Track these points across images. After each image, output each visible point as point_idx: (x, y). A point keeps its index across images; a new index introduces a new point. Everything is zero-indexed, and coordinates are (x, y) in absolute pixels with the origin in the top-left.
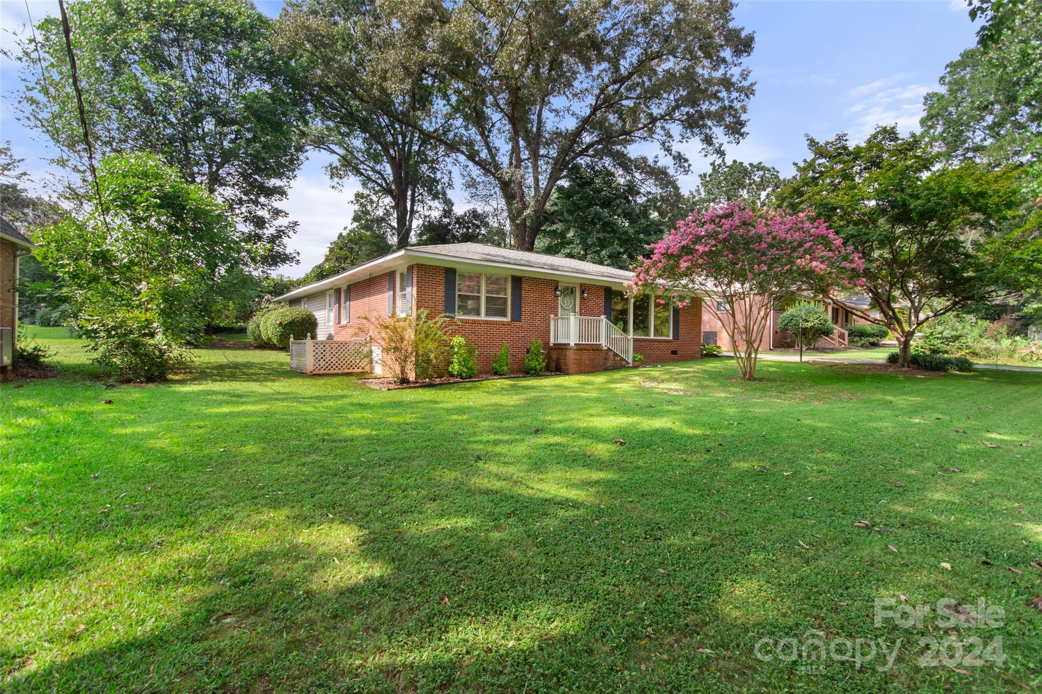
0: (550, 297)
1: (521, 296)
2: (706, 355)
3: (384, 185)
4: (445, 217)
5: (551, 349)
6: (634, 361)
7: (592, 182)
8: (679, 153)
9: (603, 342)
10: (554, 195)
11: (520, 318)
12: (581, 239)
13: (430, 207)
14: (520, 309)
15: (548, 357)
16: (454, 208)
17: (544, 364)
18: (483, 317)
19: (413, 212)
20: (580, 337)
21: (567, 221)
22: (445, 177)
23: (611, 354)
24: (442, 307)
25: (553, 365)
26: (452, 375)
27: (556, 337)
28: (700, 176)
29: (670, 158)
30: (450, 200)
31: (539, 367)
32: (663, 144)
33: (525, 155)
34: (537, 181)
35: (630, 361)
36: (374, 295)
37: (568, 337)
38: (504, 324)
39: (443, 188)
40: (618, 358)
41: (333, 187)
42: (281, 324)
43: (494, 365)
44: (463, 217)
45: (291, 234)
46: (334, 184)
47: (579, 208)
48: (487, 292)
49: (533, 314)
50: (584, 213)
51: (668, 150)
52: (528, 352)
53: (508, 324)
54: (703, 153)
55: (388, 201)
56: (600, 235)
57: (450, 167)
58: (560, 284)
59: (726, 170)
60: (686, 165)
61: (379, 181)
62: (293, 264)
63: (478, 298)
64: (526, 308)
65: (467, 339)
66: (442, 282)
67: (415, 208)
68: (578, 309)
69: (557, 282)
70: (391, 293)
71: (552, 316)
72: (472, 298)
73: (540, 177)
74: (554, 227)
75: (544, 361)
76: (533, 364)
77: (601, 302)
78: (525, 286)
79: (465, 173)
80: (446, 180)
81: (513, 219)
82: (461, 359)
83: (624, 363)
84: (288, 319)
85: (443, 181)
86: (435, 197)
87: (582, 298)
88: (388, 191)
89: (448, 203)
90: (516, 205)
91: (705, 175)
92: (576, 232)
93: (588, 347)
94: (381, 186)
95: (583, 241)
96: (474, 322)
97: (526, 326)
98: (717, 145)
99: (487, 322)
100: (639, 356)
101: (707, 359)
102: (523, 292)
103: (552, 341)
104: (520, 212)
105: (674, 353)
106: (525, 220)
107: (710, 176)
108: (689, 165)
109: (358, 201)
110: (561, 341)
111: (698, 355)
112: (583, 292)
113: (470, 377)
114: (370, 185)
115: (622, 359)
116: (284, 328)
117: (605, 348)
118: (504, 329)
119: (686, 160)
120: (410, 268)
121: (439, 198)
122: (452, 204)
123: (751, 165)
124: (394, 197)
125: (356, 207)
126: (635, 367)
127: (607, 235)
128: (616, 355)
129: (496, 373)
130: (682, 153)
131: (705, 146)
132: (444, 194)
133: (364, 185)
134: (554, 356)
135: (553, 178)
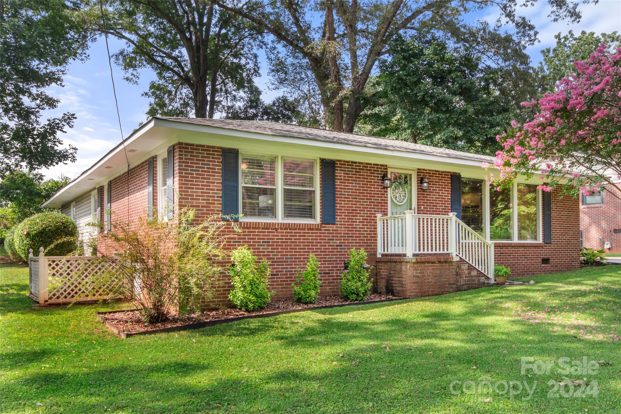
0: (375, 188)
1: (334, 188)
2: (586, 263)
3: (182, 74)
4: (251, 107)
5: (379, 261)
6: (496, 276)
7: (421, 53)
8: (524, 19)
9: (453, 250)
10: (375, 72)
11: (334, 219)
12: (410, 121)
13: (235, 96)
14: (334, 206)
15: (375, 274)
16: (261, 97)
17: (370, 285)
18: (280, 218)
19: (214, 103)
20: (420, 244)
21: (392, 102)
22: (250, 62)
23: (465, 267)
24: (218, 206)
25: (382, 284)
26: (234, 307)
27: (385, 245)
28: (543, 52)
29: (512, 25)
30: (257, 88)
31: (362, 290)
32: (505, 7)
33: (341, 29)
34: (354, 56)
35: (491, 275)
36: (133, 192)
37: (403, 244)
38: (310, 228)
39: (248, 75)
40: (474, 273)
41: (127, 79)
42: (28, 234)
43: (296, 288)
44: (270, 107)
45: (66, 128)
46: (129, 75)
47: (406, 84)
48: (286, 183)
49: (353, 212)
50: (412, 90)
51: (510, 15)
52: (346, 268)
53: (318, 228)
54: (553, 17)
55: (186, 91)
56: (434, 116)
57: (255, 51)
58: (389, 171)
59: (574, 42)
60: (532, 33)
61: (176, 69)
62: (68, 162)
63: (272, 193)
64: (341, 204)
65: (257, 253)
66: (218, 169)
67: (217, 99)
68: (414, 204)
69: (385, 167)
70: (150, 189)
71: (379, 216)
72: (264, 192)
73: (358, 53)
74: (376, 110)
75: (369, 279)
76: (354, 285)
77: (447, 194)
78: (339, 173)
79: (272, 56)
80: (251, 65)
81: (326, 102)
82: (246, 282)
83: (482, 279)
84: (37, 228)
85: (248, 66)
86: (240, 85)
87: (420, 190)
88: (186, 80)
89: (255, 92)
90: (331, 84)
91: (548, 51)
92: (403, 113)
93: (433, 259)
94: (178, 75)
95: (413, 125)
96: (267, 226)
97: (342, 230)
98: (571, 6)
99: (286, 227)
100: (504, 269)
101: (589, 268)
102: (338, 182)
103: (380, 251)
104: (335, 94)
105: (546, 261)
106: (341, 103)
107: (555, 50)
108: (536, 33)
109: (153, 93)
110: (392, 250)
111: (577, 264)
112: (421, 181)
113: (261, 308)
114: (168, 74)
115: (480, 274)
116: (32, 240)
117: (456, 259)
118: (311, 236)
119: (531, 28)
120: (171, 151)
121: (244, 87)
122: (259, 93)
123: (604, 35)
124: (191, 86)
125: (152, 100)
126: (499, 285)
127: (442, 116)
128: (471, 268)
129: (299, 301)
130: (527, 19)
131: (555, 8)
132: (250, 81)
133: (160, 74)
134: (384, 273)
135: (374, 54)
